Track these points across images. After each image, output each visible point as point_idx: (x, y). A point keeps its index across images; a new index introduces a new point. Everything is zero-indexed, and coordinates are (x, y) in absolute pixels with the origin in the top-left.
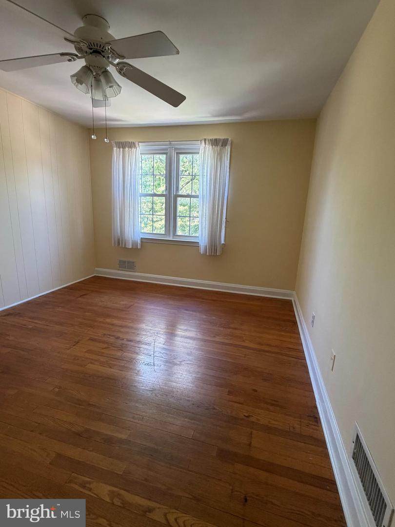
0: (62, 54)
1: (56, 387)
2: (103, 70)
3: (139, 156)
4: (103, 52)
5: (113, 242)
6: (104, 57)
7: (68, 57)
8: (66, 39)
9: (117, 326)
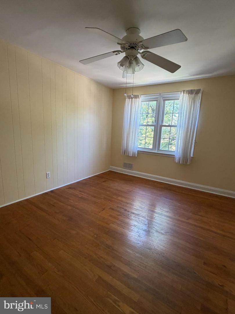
0: (114, 52)
1: (95, 234)
2: (135, 57)
3: (140, 102)
4: (136, 47)
5: (121, 152)
6: (136, 49)
7: (116, 53)
8: (118, 43)
9: (124, 202)
